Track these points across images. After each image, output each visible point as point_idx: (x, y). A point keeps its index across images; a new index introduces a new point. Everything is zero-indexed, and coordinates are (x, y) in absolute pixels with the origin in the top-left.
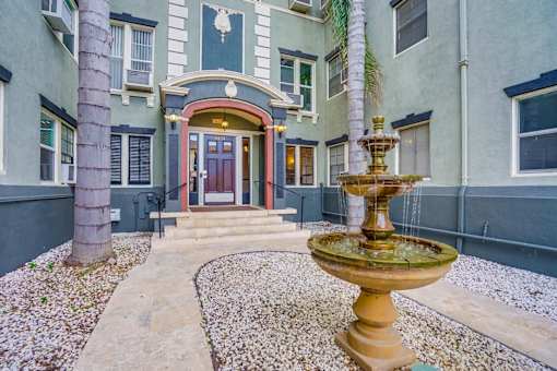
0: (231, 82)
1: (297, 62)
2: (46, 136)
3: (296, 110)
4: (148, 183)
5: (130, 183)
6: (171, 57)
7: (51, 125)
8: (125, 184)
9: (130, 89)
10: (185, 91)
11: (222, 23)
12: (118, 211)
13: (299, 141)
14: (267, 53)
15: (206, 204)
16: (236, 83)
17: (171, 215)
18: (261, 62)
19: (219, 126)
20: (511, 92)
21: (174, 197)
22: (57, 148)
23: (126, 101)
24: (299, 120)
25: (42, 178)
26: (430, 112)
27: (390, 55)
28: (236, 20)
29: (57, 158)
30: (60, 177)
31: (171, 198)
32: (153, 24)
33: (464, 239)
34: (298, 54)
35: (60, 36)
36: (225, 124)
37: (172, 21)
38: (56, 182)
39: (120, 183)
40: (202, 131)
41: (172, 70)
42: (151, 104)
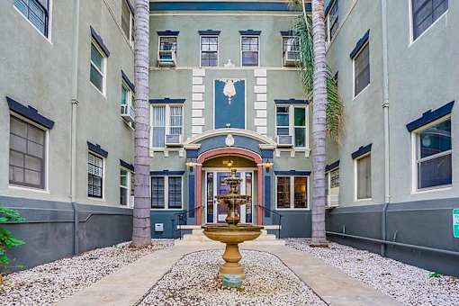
0: (230, 136)
1: (292, 108)
2: (123, 180)
3: (290, 147)
4: (180, 207)
5: (169, 207)
6: (195, 121)
7: (125, 173)
8: (166, 208)
9: (169, 147)
10: (198, 146)
11: (230, 90)
12: (162, 225)
13: (293, 172)
14: (264, 105)
15: (218, 222)
16: (233, 136)
17: (190, 227)
18: (259, 114)
19: (226, 166)
20: (411, 127)
21: (192, 215)
22: (128, 187)
23: (167, 155)
24: (293, 155)
25: (121, 203)
26: (371, 145)
27: (351, 98)
28: (240, 86)
29: (129, 192)
30: (130, 204)
31: (190, 216)
32: (182, 101)
33: (385, 245)
34: (293, 101)
35: (130, 124)
36: (230, 164)
37: (195, 97)
38: (128, 207)
39: (163, 208)
40: (215, 171)
41: (194, 130)
42: (181, 155)
